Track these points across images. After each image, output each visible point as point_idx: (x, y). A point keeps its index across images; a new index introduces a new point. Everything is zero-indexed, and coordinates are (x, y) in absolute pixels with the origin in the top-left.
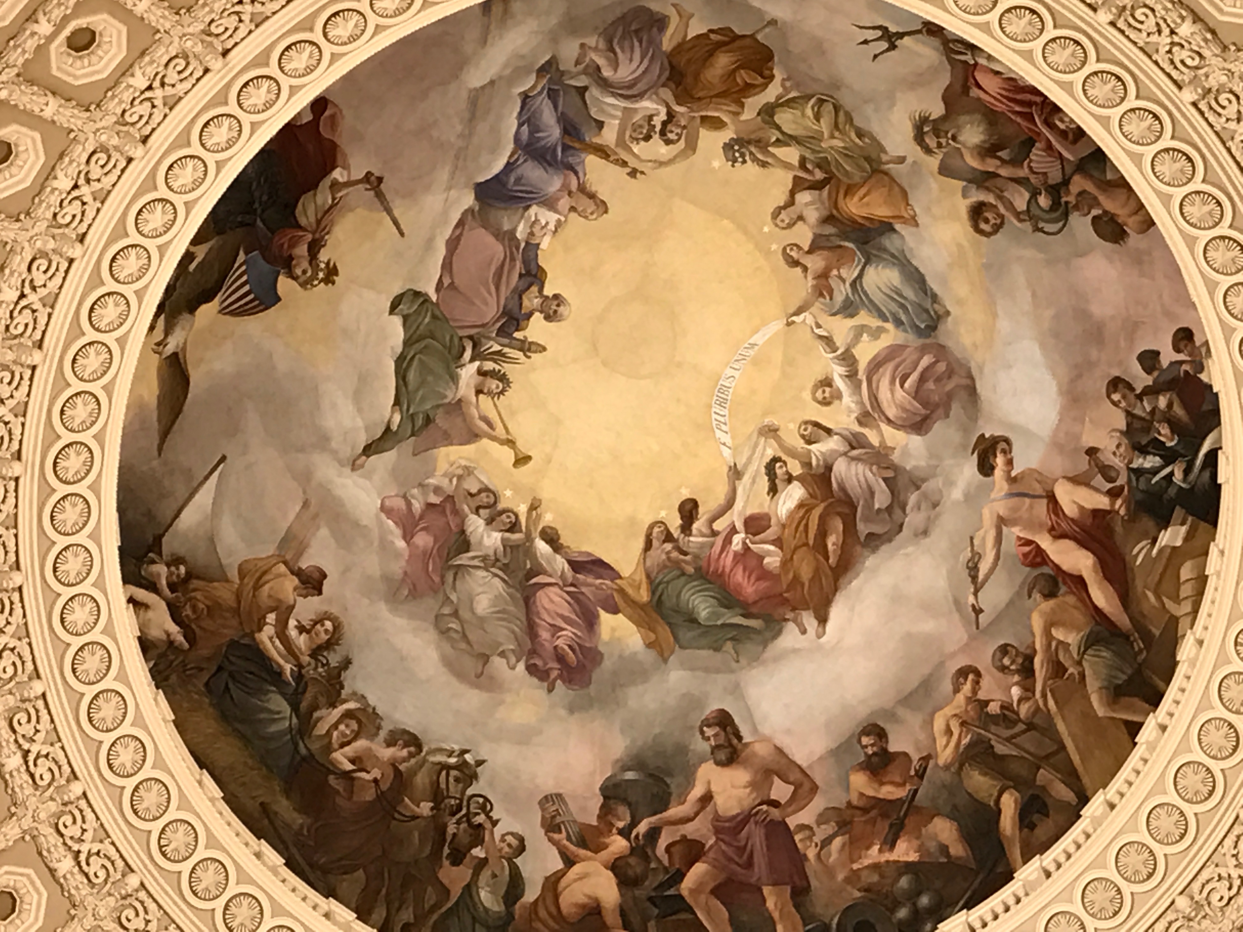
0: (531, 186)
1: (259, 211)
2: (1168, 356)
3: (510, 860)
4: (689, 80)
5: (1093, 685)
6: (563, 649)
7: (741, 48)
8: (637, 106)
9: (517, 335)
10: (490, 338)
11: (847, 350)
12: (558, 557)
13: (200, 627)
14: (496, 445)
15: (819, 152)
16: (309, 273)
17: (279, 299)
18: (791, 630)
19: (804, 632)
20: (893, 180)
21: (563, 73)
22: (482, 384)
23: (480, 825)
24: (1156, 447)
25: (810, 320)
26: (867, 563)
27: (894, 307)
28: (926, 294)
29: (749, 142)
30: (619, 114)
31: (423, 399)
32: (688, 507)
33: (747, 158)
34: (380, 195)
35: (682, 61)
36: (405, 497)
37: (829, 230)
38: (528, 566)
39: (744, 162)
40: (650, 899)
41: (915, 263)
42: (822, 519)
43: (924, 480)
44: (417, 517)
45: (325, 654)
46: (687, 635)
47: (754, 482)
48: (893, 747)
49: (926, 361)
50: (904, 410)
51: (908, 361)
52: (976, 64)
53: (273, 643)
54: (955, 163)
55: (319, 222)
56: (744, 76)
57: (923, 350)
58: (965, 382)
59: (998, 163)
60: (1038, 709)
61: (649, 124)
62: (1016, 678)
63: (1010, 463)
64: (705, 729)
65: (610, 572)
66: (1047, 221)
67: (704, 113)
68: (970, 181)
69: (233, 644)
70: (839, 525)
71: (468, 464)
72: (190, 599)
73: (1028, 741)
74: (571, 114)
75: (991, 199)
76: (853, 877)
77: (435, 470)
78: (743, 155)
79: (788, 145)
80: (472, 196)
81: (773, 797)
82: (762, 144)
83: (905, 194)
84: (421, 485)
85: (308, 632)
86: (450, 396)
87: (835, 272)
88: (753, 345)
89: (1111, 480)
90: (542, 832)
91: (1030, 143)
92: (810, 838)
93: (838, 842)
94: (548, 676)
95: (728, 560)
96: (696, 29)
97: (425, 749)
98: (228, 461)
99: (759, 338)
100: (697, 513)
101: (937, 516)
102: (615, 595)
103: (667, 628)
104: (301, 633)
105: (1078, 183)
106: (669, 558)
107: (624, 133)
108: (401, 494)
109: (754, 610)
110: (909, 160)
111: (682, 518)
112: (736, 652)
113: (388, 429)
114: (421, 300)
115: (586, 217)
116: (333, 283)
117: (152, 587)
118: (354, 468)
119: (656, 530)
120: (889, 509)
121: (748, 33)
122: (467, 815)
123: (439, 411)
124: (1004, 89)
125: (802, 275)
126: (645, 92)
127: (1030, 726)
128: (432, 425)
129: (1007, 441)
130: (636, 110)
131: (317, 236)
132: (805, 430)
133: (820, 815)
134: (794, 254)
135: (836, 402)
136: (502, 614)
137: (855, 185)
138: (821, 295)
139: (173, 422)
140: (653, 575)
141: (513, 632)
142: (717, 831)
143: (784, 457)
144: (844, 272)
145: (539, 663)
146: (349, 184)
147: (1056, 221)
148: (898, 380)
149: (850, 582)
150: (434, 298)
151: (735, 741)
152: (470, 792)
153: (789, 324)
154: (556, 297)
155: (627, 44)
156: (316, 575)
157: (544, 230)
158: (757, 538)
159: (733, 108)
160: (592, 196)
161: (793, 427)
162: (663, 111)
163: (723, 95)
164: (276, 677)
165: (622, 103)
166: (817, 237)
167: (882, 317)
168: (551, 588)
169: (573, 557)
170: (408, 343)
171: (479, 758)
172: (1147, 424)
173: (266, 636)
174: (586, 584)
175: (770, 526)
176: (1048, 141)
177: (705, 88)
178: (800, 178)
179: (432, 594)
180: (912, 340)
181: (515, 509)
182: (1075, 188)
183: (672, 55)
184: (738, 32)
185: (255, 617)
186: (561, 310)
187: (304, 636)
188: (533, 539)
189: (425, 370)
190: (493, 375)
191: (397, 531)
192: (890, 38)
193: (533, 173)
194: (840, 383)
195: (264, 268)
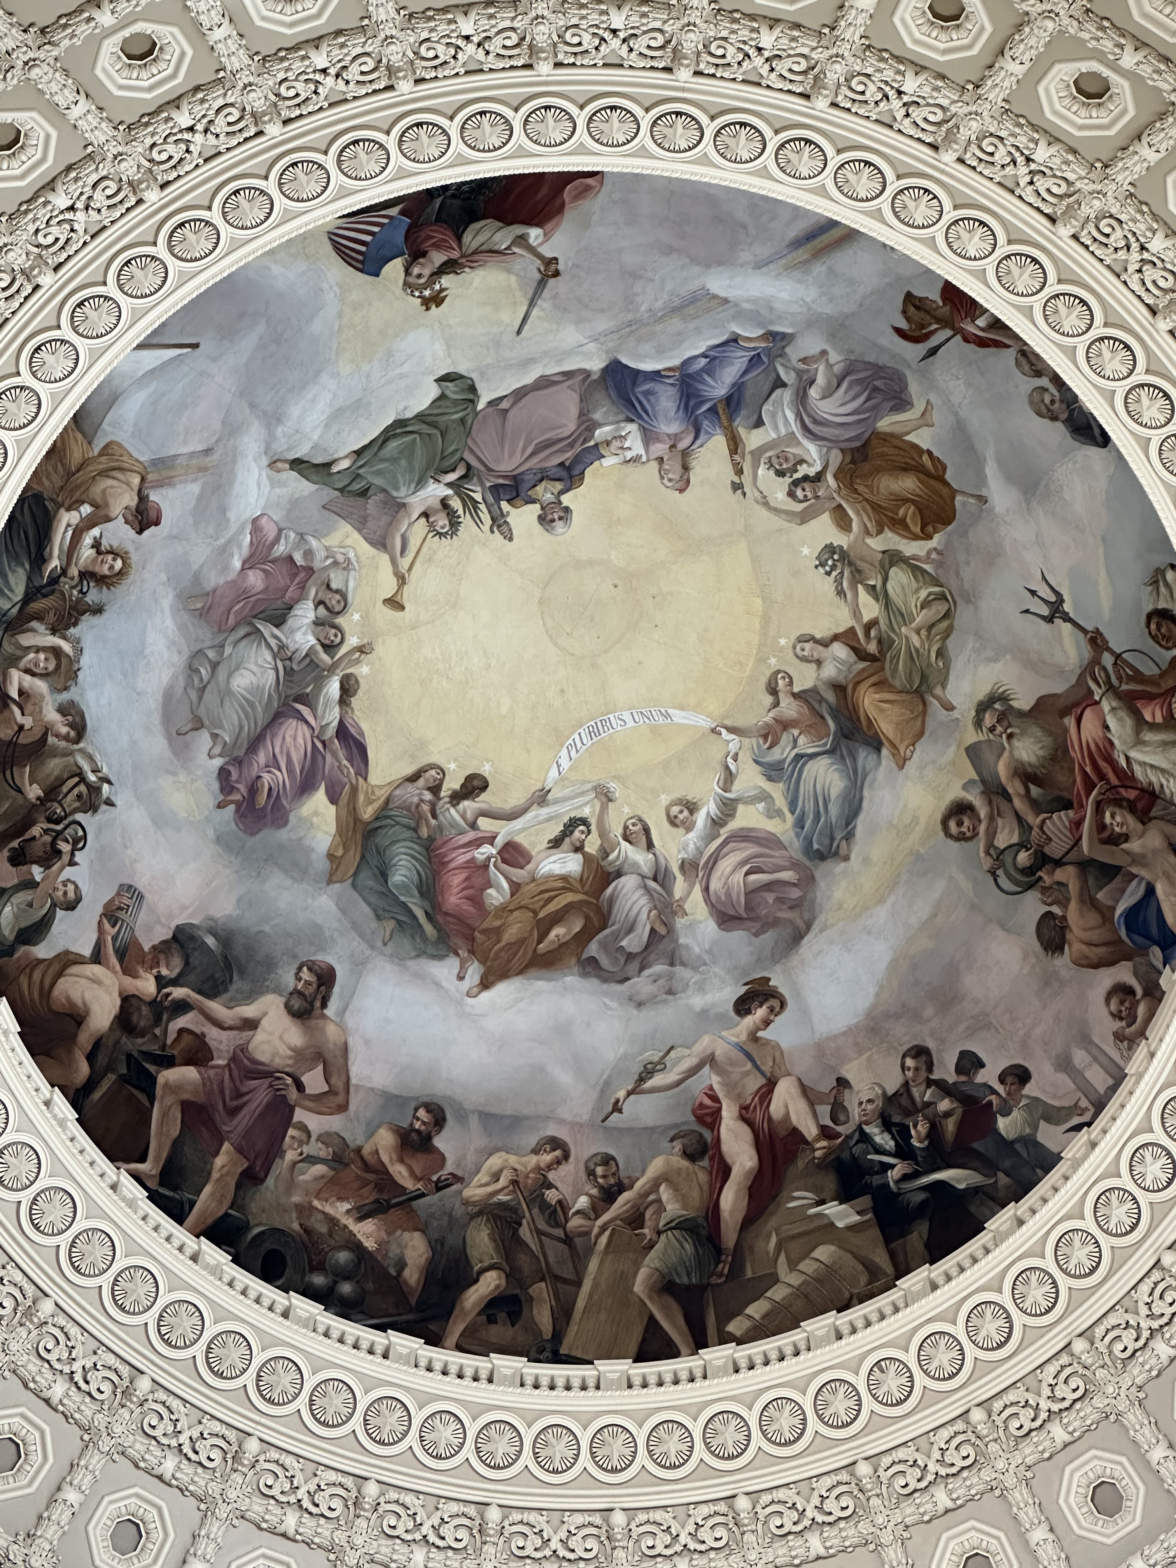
0: (653, 408)
2: (988, 1076)
3: (54, 905)
4: (866, 467)
5: (653, 1260)
6: (263, 785)
7: (934, 491)
8: (805, 442)
9: (504, 505)
10: (482, 484)
11: (736, 801)
12: (337, 710)
14: (390, 569)
15: (893, 630)
16: (422, 281)
17: (377, 275)
18: (450, 965)
19: (461, 978)
20: (924, 713)
21: (782, 355)
23: (59, 853)
24: (902, 1134)
25: (733, 747)
26: (568, 979)
27: (810, 807)
29: (850, 564)
30: (783, 432)
31: (379, 473)
32: (476, 783)
33: (834, 574)
34: (541, 284)
35: (879, 448)
36: (280, 530)
37: (830, 696)
38: (308, 690)
39: (828, 574)
40: (129, 1056)
41: (866, 793)
42: (569, 907)
43: (683, 964)
44: (271, 557)
45: (92, 584)
46: (368, 880)
47: (549, 820)
48: (439, 1142)
49: (786, 875)
50: (728, 894)
51: (773, 861)
52: (1097, 703)
53: (65, 532)
54: (988, 756)
55: (476, 252)
56: (908, 512)
57: (794, 865)
58: (803, 926)
59: (1022, 791)
60: (587, 1234)
61: (795, 465)
62: (594, 1192)
63: (767, 1023)
65: (363, 766)
66: (1008, 876)
67: (845, 505)
68: (983, 782)
69: (39, 498)
70: (577, 925)
71: (353, 560)
73: (555, 1252)
74: (749, 391)
75: (983, 812)
76: (306, 1210)
78: (834, 567)
79: (877, 599)
80: (603, 365)
81: (304, 1079)
82: (858, 576)
83: (920, 735)
84: (302, 536)
85: (99, 553)
86: (401, 493)
87: (796, 732)
88: (667, 716)
89: (834, 1119)
90: (100, 910)
92: (301, 1143)
93: (320, 1169)
94: (230, 793)
95: (462, 859)
96: (922, 438)
97: (81, 745)
98: (196, 352)
99: (679, 717)
100: (478, 796)
101: (665, 1002)
102: (347, 787)
103: (358, 858)
104: (93, 547)
105: (1067, 875)
106: (418, 806)
107: (771, 449)
108: (281, 526)
109: (440, 918)
110: (955, 714)
111: (462, 786)
112: (391, 936)
113: (328, 465)
114: (471, 397)
115: (662, 478)
116: (428, 309)
118: (272, 465)
119: (433, 772)
120: (630, 956)
121: (955, 486)
122: (59, 833)
123: (381, 496)
124: (1097, 745)
126: (823, 439)
127: (568, 1240)
128: (361, 500)
129: (783, 1005)
130: (799, 443)
131: (462, 261)
132: (634, 825)
133: (328, 1134)
134: (781, 683)
135: (681, 831)
136: (248, 705)
137: (891, 686)
138: (765, 737)
140: (390, 806)
142: (234, 1059)
143: (593, 828)
144: (802, 740)
145: (235, 775)
146: (532, 250)
147: (1016, 883)
148: (748, 866)
149: (538, 979)
150: (481, 406)
151: (318, 1004)
152: (79, 817)
153: (713, 730)
154: (567, 510)
155: (856, 389)
156: (153, 515)
157: (620, 452)
158: (503, 866)
159: (871, 526)
160: (686, 468)
162: (818, 468)
163: (876, 508)
164: (39, 559)
165: (795, 428)
166: (814, 690)
167: (793, 805)
168: (305, 727)
169: (348, 722)
170: (420, 417)
171: (113, 798)
172: (913, 1109)
173: (67, 519)
174: (335, 755)
175: (522, 868)
176: (1083, 819)
177: (870, 488)
178: (855, 634)
179: (216, 629)
180: (795, 848)
181: (347, 635)
182: (1061, 875)
183: (877, 435)
184: (948, 476)
185: (77, 495)
186: (559, 524)
187: (92, 552)
188: (334, 674)
189: (408, 452)
190: (451, 514)
191: (245, 551)
192: (1057, 611)
193: (666, 400)
194: (701, 819)
195: (399, 239)
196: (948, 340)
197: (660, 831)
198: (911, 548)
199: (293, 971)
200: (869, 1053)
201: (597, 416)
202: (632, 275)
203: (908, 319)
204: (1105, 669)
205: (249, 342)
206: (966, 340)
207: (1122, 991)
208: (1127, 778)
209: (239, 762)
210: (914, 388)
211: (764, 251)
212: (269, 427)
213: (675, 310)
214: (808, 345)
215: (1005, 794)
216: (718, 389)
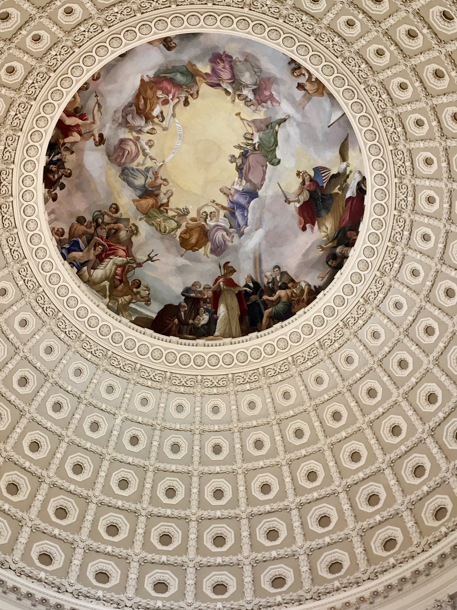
0: (242, 196)
1: (320, 198)
4: (202, 233)
6: (221, 63)
7: (189, 245)
8: (215, 223)
9: (243, 151)
11: (146, 157)
12: (225, 87)
14: (246, 118)
15: (163, 216)
16: (305, 176)
17: (313, 169)
19: (147, 76)
20: (142, 212)
21: (237, 233)
22: (252, 137)
24: (55, 163)
25: (158, 163)
26: (131, 99)
27: (135, 174)
28: (127, 180)
29: (183, 215)
30: (220, 220)
31: (269, 133)
32: (187, 104)
33: (182, 210)
34: (286, 197)
35: (205, 239)
36: (273, 106)
37: (156, 192)
38: (234, 85)
41: (131, 189)
42: (146, 107)
44: (269, 99)
45: (296, 67)
46: (183, 69)
49: (123, 160)
50: (127, 145)
51: (128, 159)
52: (126, 257)
54: (126, 223)
55: (302, 191)
56: (187, 236)
57: (125, 163)
58: (111, 158)
59: (114, 228)
61: (211, 217)
63: (94, 140)
64: (175, 45)
65: (208, 84)
66: (98, 215)
67: (196, 222)
68: (121, 219)
70: (141, 107)
71: (254, 114)
74: (233, 220)
75: (114, 215)
78: (184, 211)
79: (172, 216)
80: (259, 194)
82: (179, 215)
83: (137, 209)
84: (268, 108)
85: (302, 74)
86: (261, 133)
87: (153, 180)
88: (173, 153)
91: (107, 238)
94: (225, 56)
95: (173, 91)
96: (202, 250)
99: (172, 156)
100: (184, 103)
101: (112, 117)
102: (206, 78)
103: (189, 70)
105: (92, 230)
106: (191, 89)
107: (218, 215)
109: (163, 79)
110: (138, 220)
111: (188, 101)
112: (167, 67)
113: (279, 125)
114: (271, 163)
115: (226, 187)
116: (297, 171)
118: (289, 116)
119: (196, 97)
120: (127, 115)
121: (188, 251)
123: (264, 129)
124: (117, 252)
125: (162, 177)
126: (213, 228)
128: (266, 125)
129: (96, 145)
131: (303, 187)
132: (155, 132)
134: (165, 183)
135: (147, 141)
136: (241, 72)
137: (151, 208)
138: (156, 172)
139: (344, 142)
140: (195, 84)
141: (237, 67)
143: (160, 122)
144: (150, 180)
145: (229, 59)
146: (295, 201)
147: (96, 216)
148: (130, 152)
150: (268, 163)
151: (165, 44)
153: (164, 161)
154: (232, 162)
156: (300, 88)
157: (237, 183)
158: (165, 98)
159: (188, 225)
160: (225, 194)
161: (158, 132)
162: (208, 222)
163: (192, 229)
165: (219, 223)
166: (160, 189)
167: (138, 170)
168: (226, 79)
169: (220, 88)
170: (275, 150)
172: (59, 168)
175: (161, 102)
176: (103, 240)
177: (197, 231)
178: (167, 207)
179: (263, 78)
180: (128, 166)
181: (239, 100)
182: (93, 228)
183: (208, 241)
184: (190, 251)
185: (318, 82)
186: (230, 159)
189: (269, 142)
190: (249, 139)
191: (274, 96)
192: (150, 259)
193: (242, 201)
194: (147, 147)
195: (318, 180)
196: (221, 272)
197: (150, 137)
199: (176, 43)
200: (76, 162)
201: (248, 184)
202: (275, 216)
204: (133, 263)
205: (320, 136)
206: (219, 277)
207: (63, 234)
208: (107, 256)
209: (231, 62)
210: (214, 257)
211: (263, 247)
212: (298, 122)
213: (261, 218)
214: (236, 240)
215: (116, 223)
216: (238, 213)
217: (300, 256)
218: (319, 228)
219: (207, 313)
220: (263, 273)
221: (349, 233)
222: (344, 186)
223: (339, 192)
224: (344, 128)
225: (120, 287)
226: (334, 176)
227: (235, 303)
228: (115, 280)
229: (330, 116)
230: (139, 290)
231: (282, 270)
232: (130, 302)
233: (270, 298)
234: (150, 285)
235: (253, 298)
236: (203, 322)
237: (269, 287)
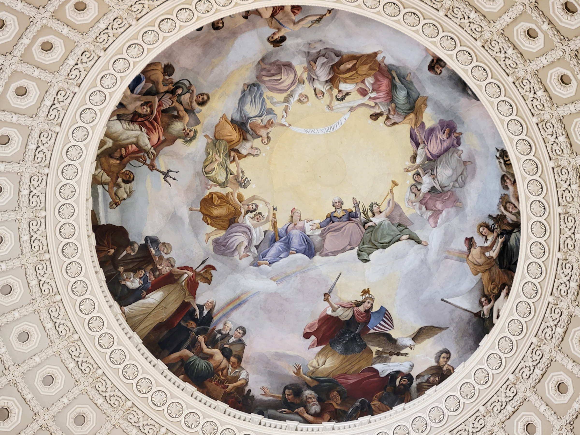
0: (300, 239)
1: (353, 334)
4: (230, 217)
6: (446, 135)
7: (207, 210)
8: (251, 225)
9: (354, 211)
10: (360, 219)
12: (418, 153)
13: (499, 284)
14: (395, 196)
15: (225, 160)
16: (368, 300)
17: (382, 307)
19: (384, 57)
20: (215, 133)
21: (255, 258)
22: (377, 213)
25: (284, 120)
27: (257, 100)
28: (244, 95)
29: (238, 182)
30: (258, 229)
31: (393, 231)
32: (374, 117)
33: (244, 178)
34: (330, 291)
35: (225, 224)
36: (428, 220)
37: (248, 136)
38: (427, 162)
39: (247, 178)
41: (237, 105)
42: (345, 73)
43: (305, 52)
44: (433, 211)
45: (490, 226)
46: (414, 95)
47: (349, 102)
49: (267, 79)
50: (288, 73)
51: (271, 83)
52: (152, 146)
53: (495, 249)
54: (192, 122)
55: (349, 308)
56: (217, 201)
57: (263, 82)
58: (262, 64)
59: (180, 113)
61: (255, 217)
63: (274, 34)
64: (438, 73)
65: (412, 132)
66: (185, 85)
67: (239, 203)
68: (194, 113)
69: (501, 267)
70: (342, 67)
71: (406, 202)
72: (491, 291)
74: (267, 244)
75: (195, 104)
77: (414, 213)
78: (245, 180)
79: (230, 170)
80: (315, 257)
82: (236, 178)
83: (217, 126)
84: (422, 216)
85: (486, 237)
86: (387, 222)
87: (261, 124)
88: (306, 131)
91: (164, 111)
94: (457, 136)
95: (381, 94)
96: (210, 229)
97: (503, 173)
98: (442, 298)
99: (302, 131)
100: (374, 113)
101: (312, 41)
102: (418, 126)
103: (417, 102)
104: (488, 240)
105: (163, 89)
106: (395, 114)
107: (262, 223)
108: (427, 221)
109: (390, 77)
110: (204, 134)
111: (379, 117)
112: (408, 75)
113: (409, 238)
114: (360, 252)
115: (300, 214)
116: (368, 289)
117: (491, 310)
118: (427, 245)
119: (388, 124)
120: (324, 56)
121: (200, 213)
123: (394, 223)
124: (152, 132)
125: (271, 133)
126: (244, 226)
128: (400, 223)
129: (268, 39)
130: (253, 225)
131: (354, 305)
132: (320, 97)
134: (266, 141)
135: (304, 94)
136: (448, 163)
137: (227, 141)
138: (272, 123)
139: (436, 327)
140: (404, 116)
141: (451, 156)
143: (334, 97)
144: (259, 122)
145: (455, 142)
146: (331, 306)
147: (182, 83)
148: (280, 81)
149: (357, 53)
150: (357, 248)
151: (435, 61)
153: (290, 125)
154: (334, 206)
155: (231, 246)
156: (467, 242)
157: (313, 224)
158: (367, 89)
159: (230, 196)
160: (292, 217)
161: (322, 101)
162: (247, 216)
163: (228, 202)
164: (505, 244)
165: (253, 231)
166: (254, 138)
167: (264, 100)
168: (430, 150)
169: (415, 147)
170: (377, 248)
171: (496, 151)
173: (494, 253)
174: (421, 138)
175: (360, 88)
176: (158, 108)
177: (230, 209)
178: (238, 158)
179: (454, 193)
180: (263, 88)
181: (412, 176)
182: (166, 89)
183: (225, 229)
184: (202, 216)
185: (489, 261)
186: (337, 201)
187: (488, 238)
188: (418, 165)
189: (383, 237)
190: (372, 211)
191: (441, 216)
192: (166, 175)
193: (296, 242)
194: (296, 97)
195: (372, 319)
196: (198, 267)
198: (217, 189)
199: (442, 74)
200: (236, 26)
202: (300, 291)
203: (211, 274)
204: (149, 158)
205: (426, 294)
206: (192, 268)
208: (142, 124)
209: (453, 145)
210: (211, 248)
211: (256, 298)
212: (426, 260)
213: (288, 276)
214: (246, 262)
215: (186, 110)
216: (278, 245)
217: (274, 350)
218: (319, 354)
219: (142, 282)
220: (227, 317)
221: (335, 393)
222: (385, 356)
223: (374, 353)
224: (452, 320)
225: (113, 162)
226: (389, 337)
227: (173, 307)
228: (119, 150)
229: (456, 295)
230: (123, 184)
231: (243, 338)
232: (102, 184)
233: (204, 346)
234: (136, 195)
235: (192, 325)
236: (129, 284)
237: (215, 335)
